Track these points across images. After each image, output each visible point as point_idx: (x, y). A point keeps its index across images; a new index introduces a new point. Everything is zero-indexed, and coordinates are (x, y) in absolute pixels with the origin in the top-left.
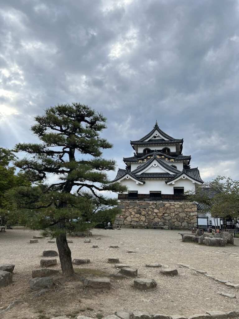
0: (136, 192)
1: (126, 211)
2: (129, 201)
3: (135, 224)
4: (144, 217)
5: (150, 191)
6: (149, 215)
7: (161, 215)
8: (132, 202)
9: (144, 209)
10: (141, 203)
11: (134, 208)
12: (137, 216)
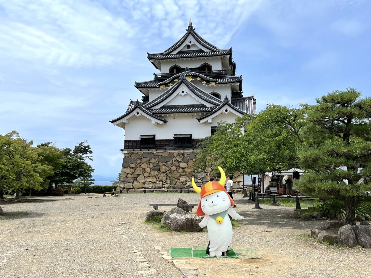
0: (152, 137)
1: (137, 168)
2: (141, 151)
3: (150, 186)
4: (165, 175)
5: (174, 135)
6: (171, 172)
7: (189, 170)
8: (145, 153)
9: (165, 162)
10: (161, 154)
11: (150, 162)
12: (153, 175)
